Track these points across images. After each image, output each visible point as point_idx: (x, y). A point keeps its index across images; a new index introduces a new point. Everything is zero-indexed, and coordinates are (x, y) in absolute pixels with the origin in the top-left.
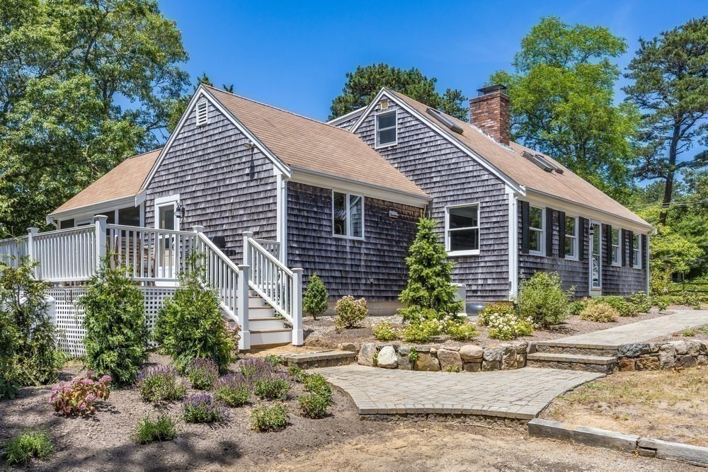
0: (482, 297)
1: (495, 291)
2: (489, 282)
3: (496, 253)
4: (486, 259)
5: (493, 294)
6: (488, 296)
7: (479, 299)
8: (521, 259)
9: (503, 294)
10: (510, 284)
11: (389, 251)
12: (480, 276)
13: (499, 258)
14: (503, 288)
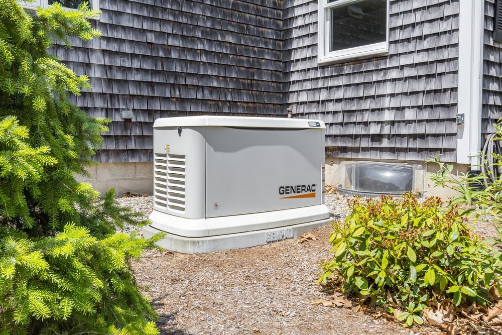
0: (392, 150)
1: (423, 136)
2: (409, 115)
3: (426, 44)
4: (404, 61)
5: (418, 144)
6: (406, 150)
7: (386, 156)
8: (492, 58)
9: (444, 144)
10: (458, 121)
11: (182, 50)
12: (387, 102)
13: (434, 56)
14: (441, 129)
